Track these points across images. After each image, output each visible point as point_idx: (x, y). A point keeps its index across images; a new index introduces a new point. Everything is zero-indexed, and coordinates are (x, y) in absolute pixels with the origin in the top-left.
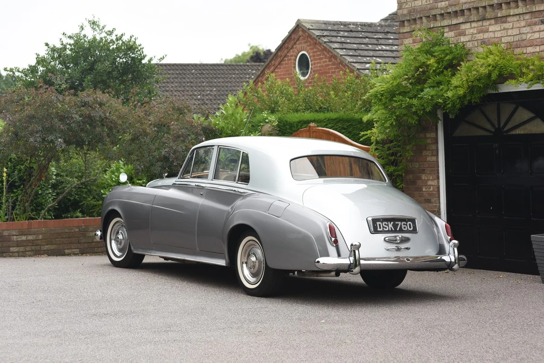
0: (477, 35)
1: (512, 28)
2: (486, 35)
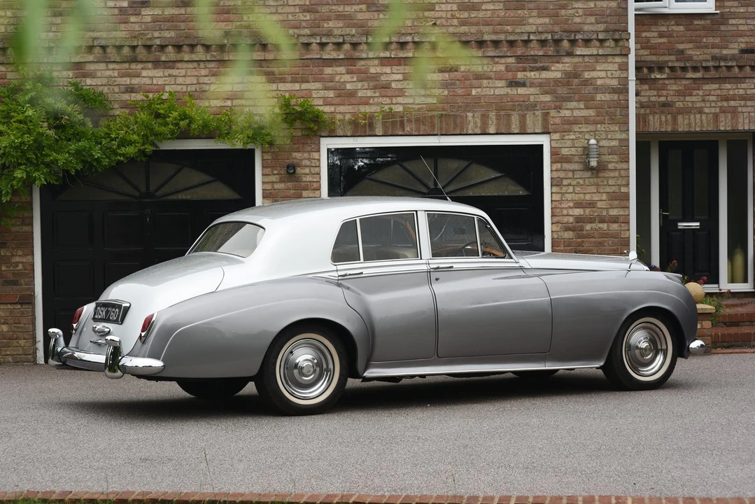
0: (119, 79)
1: (185, 76)
2: (135, 81)
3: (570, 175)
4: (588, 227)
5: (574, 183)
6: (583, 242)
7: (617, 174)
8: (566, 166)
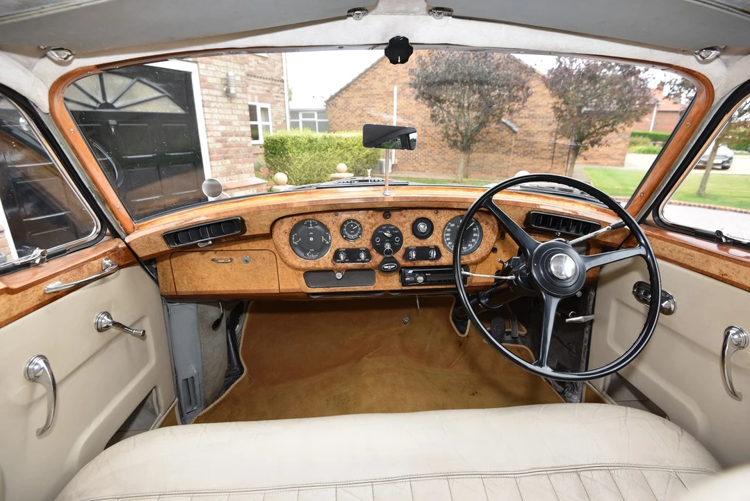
3: (215, 99)
4: (230, 139)
5: (218, 106)
6: (228, 150)
7: (241, 101)
8: (212, 92)
